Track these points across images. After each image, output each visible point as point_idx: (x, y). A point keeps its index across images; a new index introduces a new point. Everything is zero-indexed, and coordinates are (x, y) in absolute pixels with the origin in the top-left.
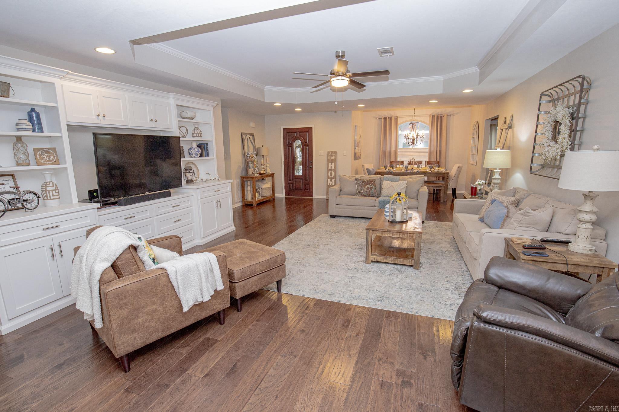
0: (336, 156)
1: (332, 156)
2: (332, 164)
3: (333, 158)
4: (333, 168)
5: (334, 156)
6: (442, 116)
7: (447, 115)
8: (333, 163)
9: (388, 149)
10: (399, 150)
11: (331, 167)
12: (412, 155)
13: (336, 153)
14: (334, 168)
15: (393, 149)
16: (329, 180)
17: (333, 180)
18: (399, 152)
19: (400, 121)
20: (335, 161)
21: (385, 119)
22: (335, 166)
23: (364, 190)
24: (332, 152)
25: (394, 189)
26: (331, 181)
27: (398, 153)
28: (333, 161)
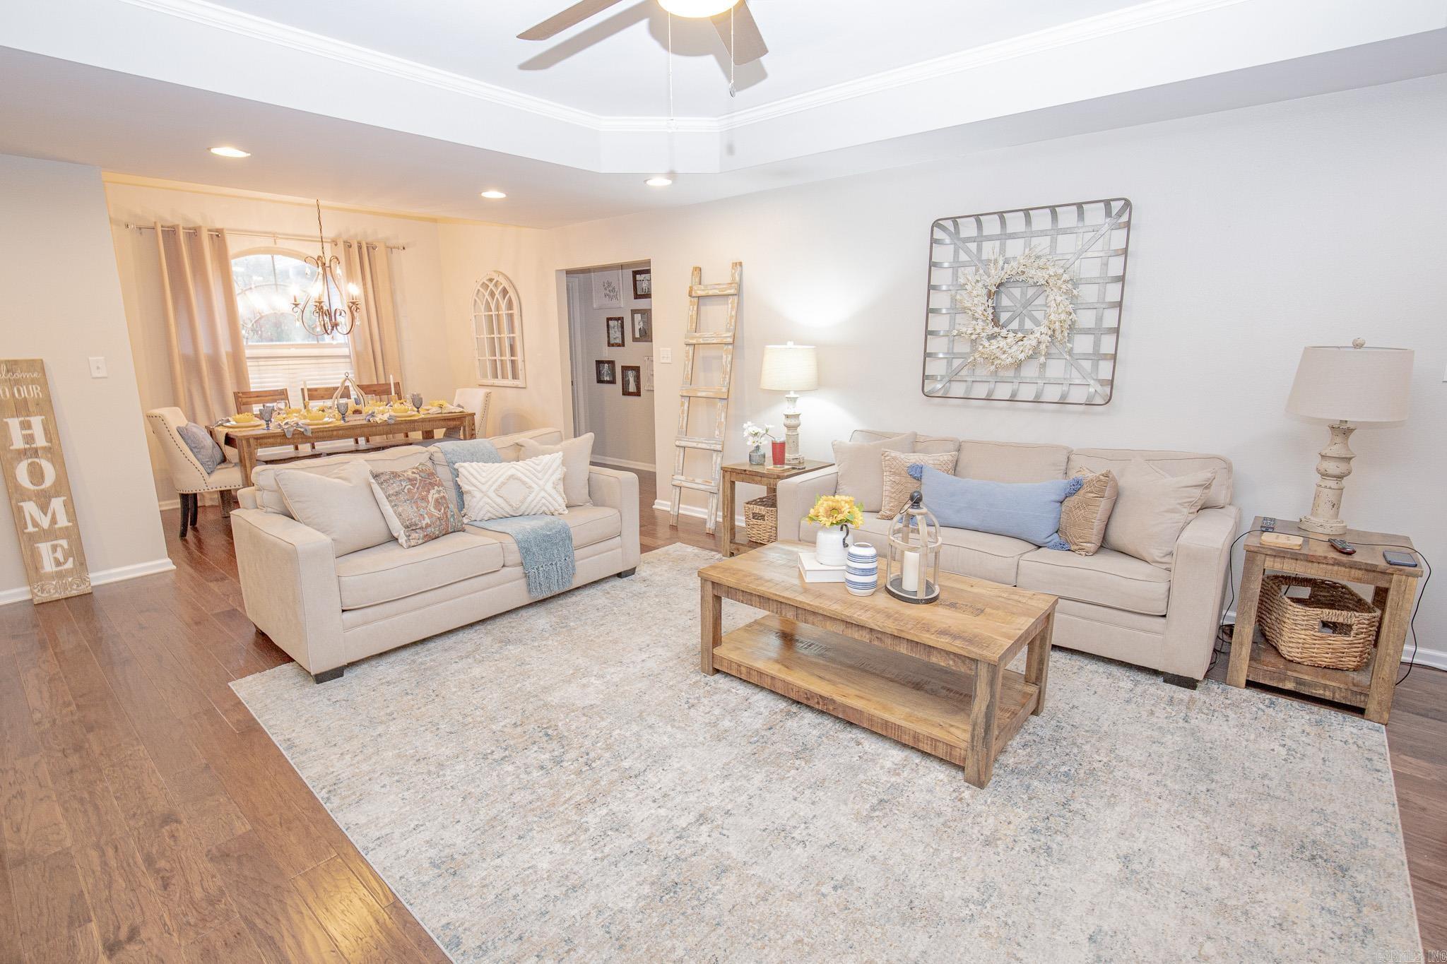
0: (43, 382)
1: (17, 382)
2: (26, 425)
3: (33, 392)
4: (41, 442)
5: (33, 381)
6: (371, 247)
7: (391, 249)
8: (37, 422)
9: (204, 349)
10: (248, 353)
11: (29, 439)
12: (291, 367)
13: (43, 369)
14: (49, 439)
15: (225, 348)
16: (30, 508)
17: (57, 504)
18: (248, 358)
19: (233, 245)
20: (46, 406)
21: (171, 233)
22: (51, 432)
23: (431, 516)
24: (16, 362)
25: (530, 487)
26: (44, 508)
27: (249, 363)
28: (32, 408)
